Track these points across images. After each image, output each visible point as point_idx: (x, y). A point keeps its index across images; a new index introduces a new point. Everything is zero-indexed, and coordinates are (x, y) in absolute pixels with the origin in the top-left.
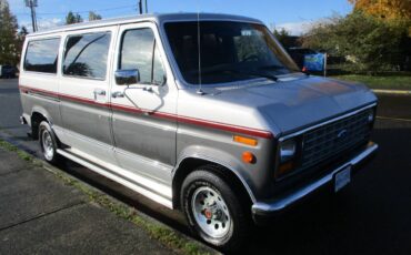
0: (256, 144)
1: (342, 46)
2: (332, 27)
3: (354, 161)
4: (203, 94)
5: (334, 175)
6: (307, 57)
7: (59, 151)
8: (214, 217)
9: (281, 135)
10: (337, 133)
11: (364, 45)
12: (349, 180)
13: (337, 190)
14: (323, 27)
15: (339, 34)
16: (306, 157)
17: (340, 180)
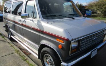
0: (63, 43)
1: (97, 9)
2: (94, 3)
3: (98, 47)
4: (48, 23)
5: (91, 53)
6: (87, 12)
7: (12, 36)
8: (50, 64)
9: (72, 40)
10: (93, 38)
11: (103, 9)
12: (96, 54)
13: (92, 57)
14: (92, 3)
15: (96, 5)
16: (81, 47)
17: (93, 54)
